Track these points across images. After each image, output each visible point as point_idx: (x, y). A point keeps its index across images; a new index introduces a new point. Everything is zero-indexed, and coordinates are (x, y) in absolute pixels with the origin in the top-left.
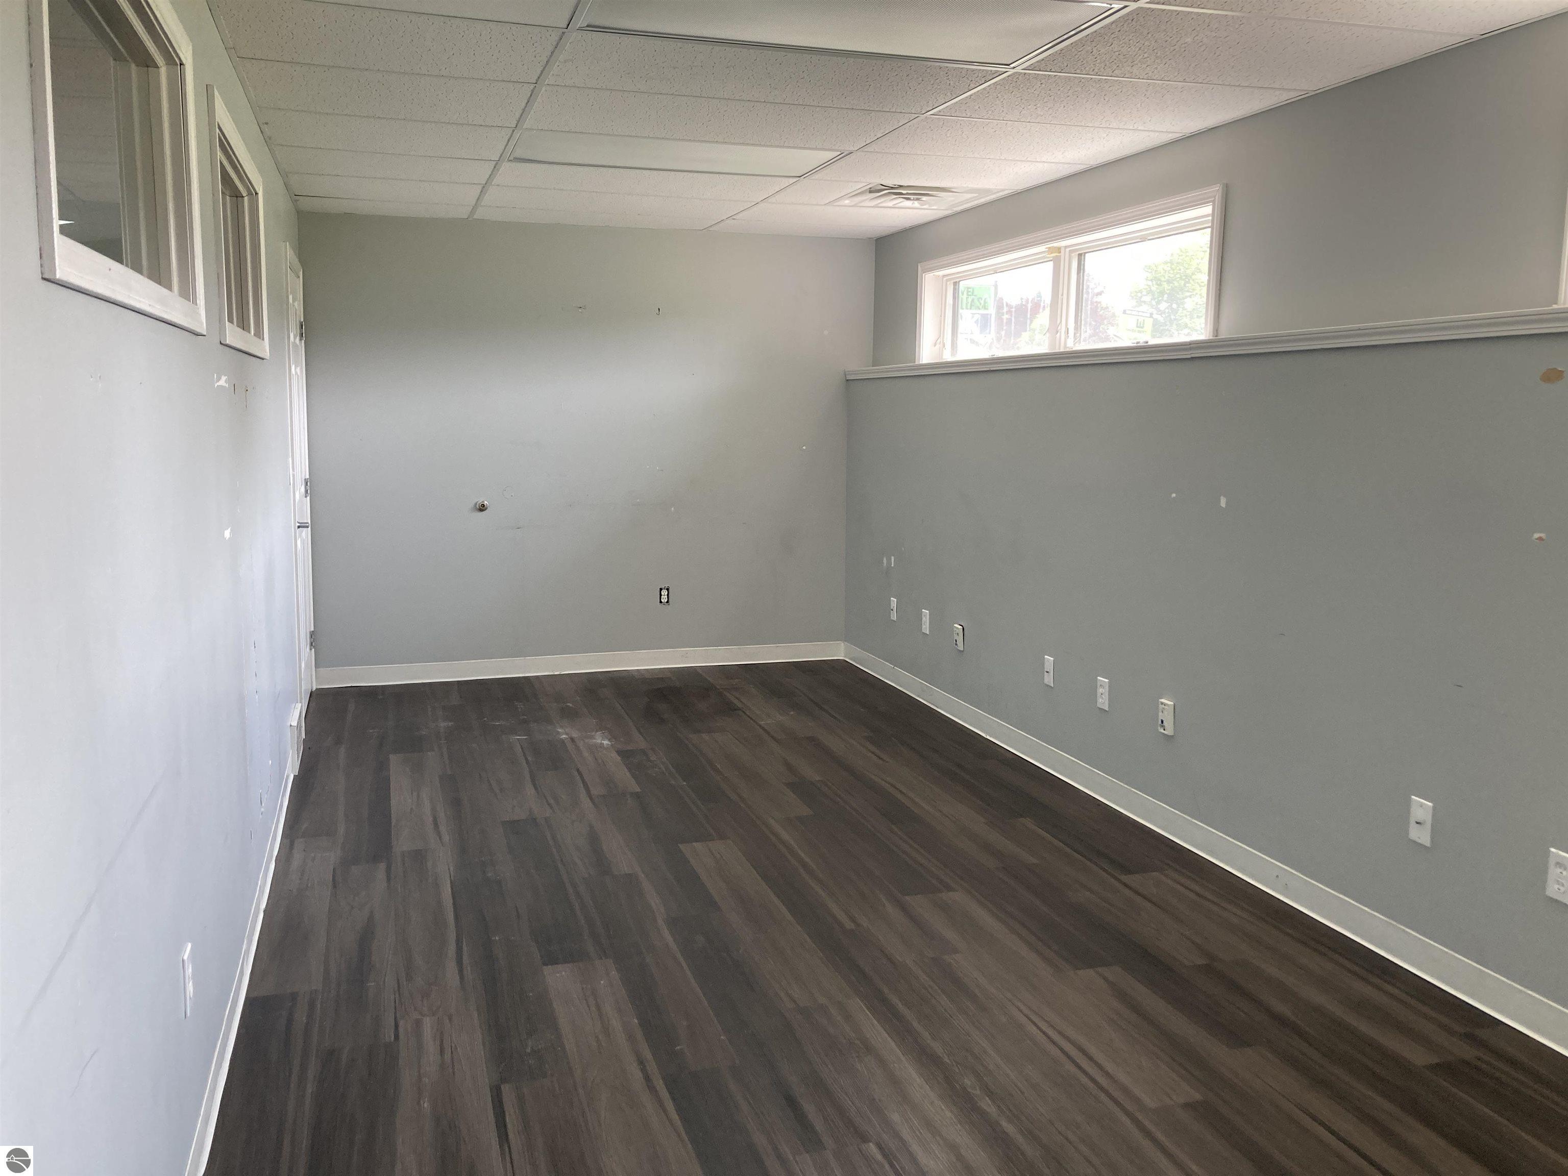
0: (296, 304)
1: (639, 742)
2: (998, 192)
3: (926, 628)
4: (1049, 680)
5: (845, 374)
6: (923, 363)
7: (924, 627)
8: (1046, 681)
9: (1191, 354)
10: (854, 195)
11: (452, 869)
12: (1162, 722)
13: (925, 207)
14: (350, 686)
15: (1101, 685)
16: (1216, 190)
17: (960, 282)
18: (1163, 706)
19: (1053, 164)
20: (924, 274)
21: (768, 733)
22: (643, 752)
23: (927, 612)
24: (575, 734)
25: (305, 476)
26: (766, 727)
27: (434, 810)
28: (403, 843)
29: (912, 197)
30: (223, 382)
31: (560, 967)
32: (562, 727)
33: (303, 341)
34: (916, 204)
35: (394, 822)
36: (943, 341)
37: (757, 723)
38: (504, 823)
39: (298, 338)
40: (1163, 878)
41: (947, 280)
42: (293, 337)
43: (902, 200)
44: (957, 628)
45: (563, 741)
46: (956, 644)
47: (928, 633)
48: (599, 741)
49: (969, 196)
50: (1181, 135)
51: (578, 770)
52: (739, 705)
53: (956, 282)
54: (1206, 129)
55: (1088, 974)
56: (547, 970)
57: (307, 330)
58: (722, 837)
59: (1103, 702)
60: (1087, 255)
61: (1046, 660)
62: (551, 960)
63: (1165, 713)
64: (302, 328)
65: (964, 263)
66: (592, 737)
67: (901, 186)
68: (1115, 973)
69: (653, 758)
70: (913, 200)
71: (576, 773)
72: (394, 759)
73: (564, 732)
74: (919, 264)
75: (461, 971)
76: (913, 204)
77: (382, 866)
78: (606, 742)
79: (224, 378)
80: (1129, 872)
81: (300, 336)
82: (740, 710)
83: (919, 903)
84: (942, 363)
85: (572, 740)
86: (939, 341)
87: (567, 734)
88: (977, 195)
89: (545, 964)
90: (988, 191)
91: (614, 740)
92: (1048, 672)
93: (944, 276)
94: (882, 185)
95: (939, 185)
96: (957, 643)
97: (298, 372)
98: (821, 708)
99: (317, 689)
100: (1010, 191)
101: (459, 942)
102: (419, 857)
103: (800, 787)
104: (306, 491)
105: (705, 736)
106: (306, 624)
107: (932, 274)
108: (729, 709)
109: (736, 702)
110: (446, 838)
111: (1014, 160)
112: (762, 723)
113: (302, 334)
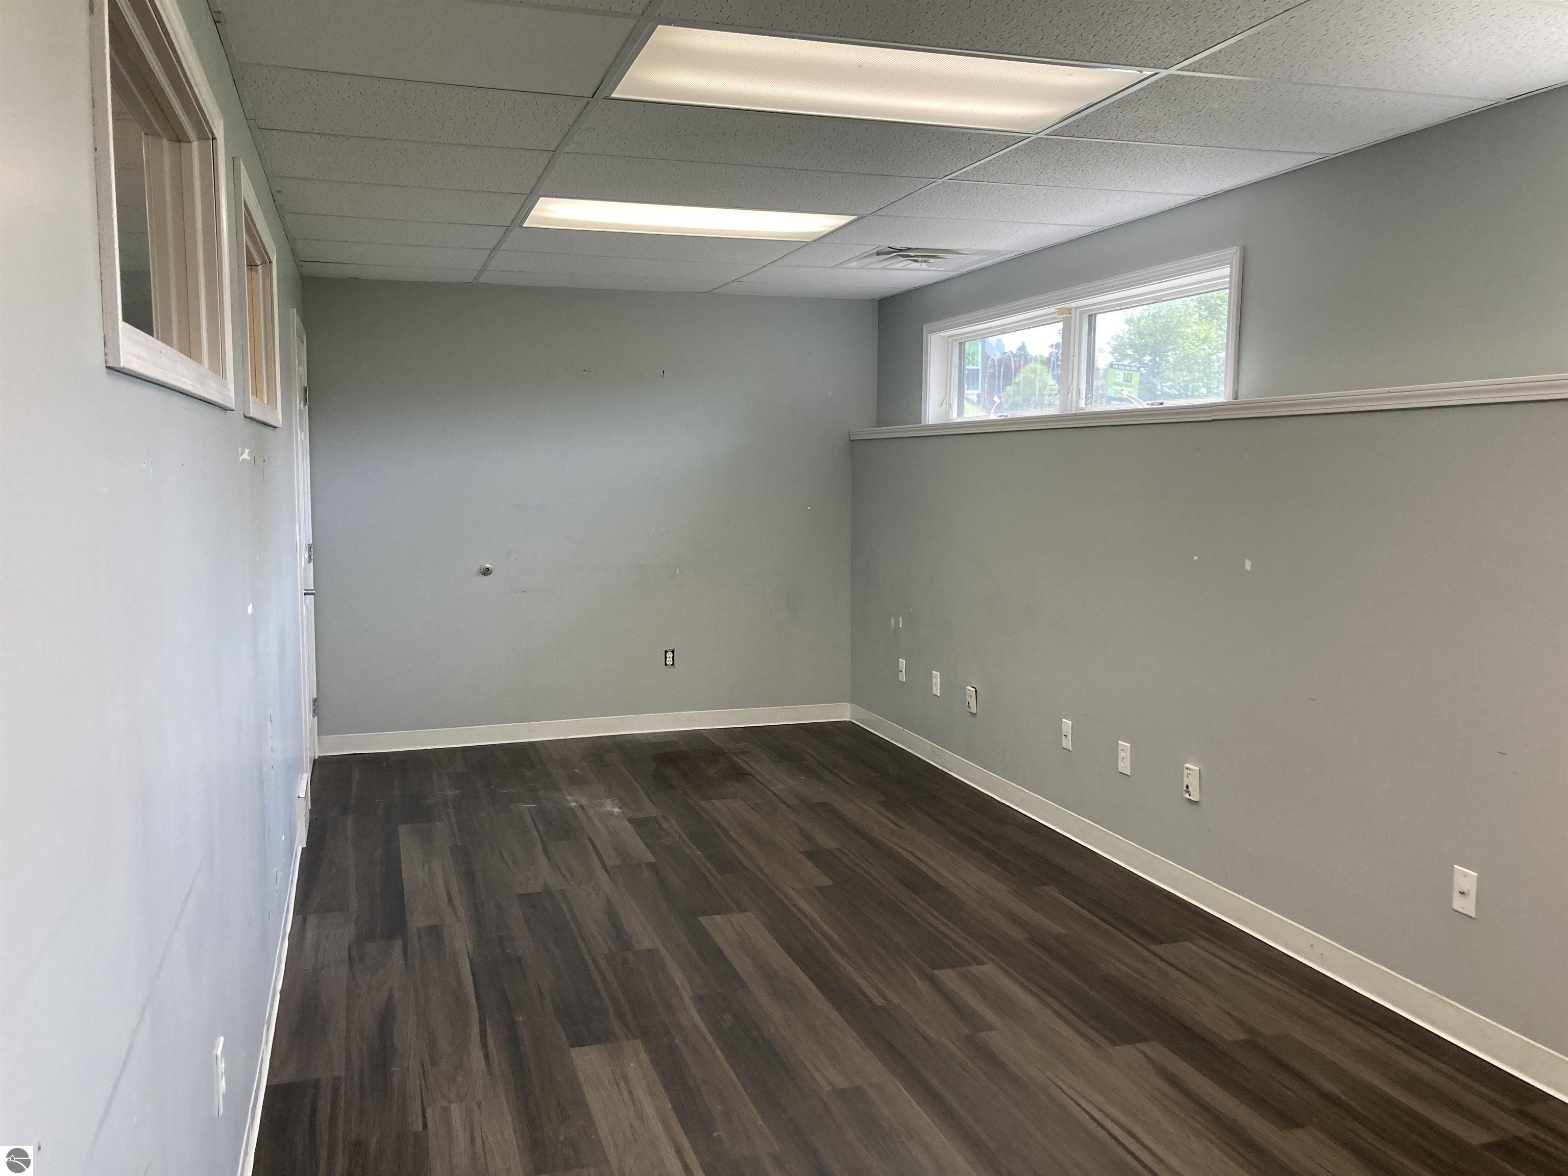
0: (301, 368)
1: (650, 810)
2: (1006, 254)
3: (937, 690)
4: (1067, 743)
5: (849, 434)
6: (930, 423)
7: (934, 688)
8: (1064, 745)
9: (1212, 416)
10: (864, 257)
11: (469, 944)
12: (1187, 787)
13: (932, 268)
14: (353, 753)
15: (1122, 750)
16: (1233, 252)
17: (966, 343)
18: (1189, 771)
19: (1064, 226)
20: (929, 335)
21: (780, 799)
22: (655, 820)
23: (938, 673)
24: (584, 802)
25: (309, 542)
26: (778, 792)
27: (446, 883)
28: (417, 920)
29: (920, 259)
30: (246, 456)
31: (587, 1049)
32: (570, 794)
33: (307, 407)
34: (924, 266)
35: (407, 895)
36: (949, 401)
37: (767, 788)
38: (521, 897)
39: (302, 403)
40: (1195, 949)
41: (953, 341)
42: (298, 404)
43: (911, 262)
44: (970, 690)
45: (572, 809)
46: (969, 707)
47: (939, 695)
48: (609, 809)
49: (976, 258)
50: (1196, 198)
51: (590, 840)
52: (748, 769)
53: (961, 343)
54: (1222, 192)
55: (1127, 1052)
56: (574, 1052)
57: (311, 395)
58: (742, 909)
59: (1124, 765)
60: (1098, 316)
61: (1063, 724)
62: (578, 1042)
63: (1191, 778)
64: (306, 393)
65: (972, 323)
66: (602, 805)
67: (910, 249)
68: (1155, 1050)
69: (665, 825)
70: (921, 262)
71: (589, 844)
72: (403, 829)
73: (573, 800)
74: (924, 325)
75: (487, 1056)
76: (921, 265)
77: (398, 943)
78: (616, 810)
79: (247, 451)
80: (1160, 942)
81: (304, 402)
82: (749, 774)
83: (947, 977)
84: (949, 424)
85: (582, 807)
86: (945, 402)
87: (576, 801)
88: (986, 256)
89: (572, 1046)
90: (997, 253)
91: (624, 807)
92: (1066, 736)
93: (950, 337)
94: (889, 247)
95: (949, 247)
96: (970, 705)
97: (302, 437)
98: (831, 772)
99: (319, 757)
100: (1018, 253)
101: (482, 1023)
102: (435, 933)
103: (815, 855)
104: (310, 557)
105: (716, 803)
106: (308, 691)
107: (938, 335)
108: (738, 774)
109: (745, 766)
110: (462, 912)
111: (1027, 223)
112: (773, 788)
113: (306, 399)
